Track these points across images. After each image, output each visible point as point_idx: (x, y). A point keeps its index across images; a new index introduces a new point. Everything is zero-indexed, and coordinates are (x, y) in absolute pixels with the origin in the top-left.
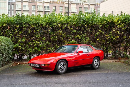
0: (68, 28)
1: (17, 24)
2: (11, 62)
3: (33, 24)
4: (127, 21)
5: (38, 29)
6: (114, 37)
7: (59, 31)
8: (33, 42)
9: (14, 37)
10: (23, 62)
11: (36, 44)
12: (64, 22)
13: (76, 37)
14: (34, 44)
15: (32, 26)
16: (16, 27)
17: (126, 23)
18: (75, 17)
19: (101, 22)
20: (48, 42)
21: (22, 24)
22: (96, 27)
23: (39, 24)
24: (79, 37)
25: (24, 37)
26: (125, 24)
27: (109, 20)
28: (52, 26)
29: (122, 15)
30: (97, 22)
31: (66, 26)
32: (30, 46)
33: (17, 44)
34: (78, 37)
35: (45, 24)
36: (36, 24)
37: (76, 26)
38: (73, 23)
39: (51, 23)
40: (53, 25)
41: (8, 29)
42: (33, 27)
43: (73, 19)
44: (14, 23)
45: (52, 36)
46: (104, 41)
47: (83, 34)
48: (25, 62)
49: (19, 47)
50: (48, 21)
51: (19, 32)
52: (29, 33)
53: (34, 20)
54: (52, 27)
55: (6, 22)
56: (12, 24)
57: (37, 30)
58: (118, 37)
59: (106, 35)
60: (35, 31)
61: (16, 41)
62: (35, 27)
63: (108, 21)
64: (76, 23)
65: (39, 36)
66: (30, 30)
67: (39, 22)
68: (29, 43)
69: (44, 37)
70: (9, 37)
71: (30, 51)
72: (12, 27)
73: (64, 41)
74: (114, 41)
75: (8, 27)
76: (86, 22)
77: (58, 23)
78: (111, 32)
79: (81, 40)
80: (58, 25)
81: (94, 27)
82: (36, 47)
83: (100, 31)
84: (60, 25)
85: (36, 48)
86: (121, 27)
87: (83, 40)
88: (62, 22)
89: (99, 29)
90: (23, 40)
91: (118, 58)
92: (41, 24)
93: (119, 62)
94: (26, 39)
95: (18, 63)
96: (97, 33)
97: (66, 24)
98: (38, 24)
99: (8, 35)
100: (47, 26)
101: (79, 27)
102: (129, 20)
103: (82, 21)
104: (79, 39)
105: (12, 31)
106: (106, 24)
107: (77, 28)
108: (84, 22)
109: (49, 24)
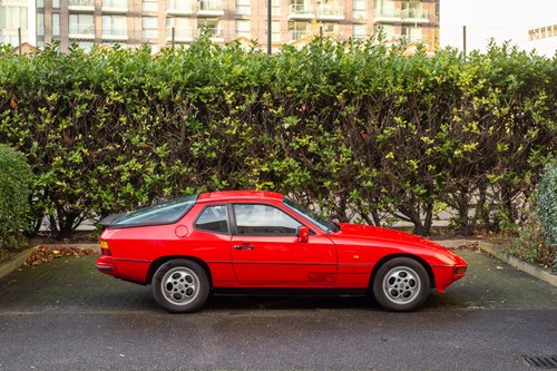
0: (266, 108)
1: (50, 90)
2: (26, 247)
3: (116, 90)
4: (511, 82)
5: (136, 111)
6: (456, 147)
7: (226, 120)
8: (118, 163)
9: (35, 144)
10: (74, 246)
11: (130, 171)
12: (249, 80)
13: (298, 143)
14: (122, 170)
15: (114, 96)
16: (43, 102)
17: (510, 87)
18: (292, 61)
19: (404, 85)
20: (178, 167)
21: (72, 89)
22: (384, 103)
23: (141, 90)
24: (311, 144)
25: (79, 141)
26: (504, 92)
27: (438, 75)
28: (198, 99)
29: (492, 54)
30: (387, 83)
31: (258, 99)
32: (103, 180)
33: (51, 173)
34: (307, 146)
35: (167, 91)
36: (130, 90)
37: (299, 98)
38: (286, 86)
39: (192, 84)
40: (201, 94)
41: (12, 109)
42: (117, 102)
43: (287, 70)
44: (37, 83)
45: (197, 140)
46: (414, 163)
47: (326, 134)
48: (83, 247)
49: (59, 183)
50: (179, 78)
51: (59, 123)
52: (100, 126)
53: (121, 71)
54: (199, 103)
55: (4, 79)
57: (135, 115)
58: (473, 146)
59: (425, 139)
60: (123, 119)
61: (47, 160)
62: (126, 101)
63: (435, 80)
64: (297, 87)
65: (144, 139)
66: (106, 111)
67: (142, 79)
68: (99, 168)
69: (165, 145)
70: (14, 141)
71: (106, 199)
72: (26, 99)
73: (250, 161)
74: (456, 160)
75: (13, 102)
76: (339, 84)
77: (222, 86)
78: (442, 127)
79: (318, 160)
80: (220, 93)
81: (373, 103)
82: (129, 185)
83: (398, 119)
84: (232, 94)
85: (129, 188)
86: (486, 105)
87: (326, 156)
88: (241, 81)
89: (394, 110)
90: (76, 157)
91: (473, 234)
92: (152, 91)
93: (475, 249)
94: (85, 151)
95: (56, 252)
96: (384, 128)
97: (256, 88)
98: (136, 88)
99: (9, 135)
100: (178, 97)
102: (519, 79)
103: (324, 79)
104: (310, 155)
105: (30, 117)
106: (424, 92)
107: (304, 108)
108: (330, 84)
109: (184, 91)
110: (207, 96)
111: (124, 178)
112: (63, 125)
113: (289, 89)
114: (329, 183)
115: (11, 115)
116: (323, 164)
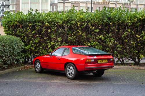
0: (89, 27)
1: (30, 23)
2: (23, 65)
3: (47, 22)
5: (53, 28)
7: (78, 30)
8: (48, 43)
9: (26, 37)
11: (51, 45)
12: (84, 19)
13: (99, 37)
14: (49, 45)
15: (47, 24)
16: (28, 26)
19: (131, 20)
21: (36, 22)
22: (125, 26)
23: (54, 23)
24: (103, 38)
25: (37, 37)
28: (70, 25)
30: (125, 19)
31: (87, 25)
32: (44, 48)
33: (30, 45)
34: (101, 38)
35: (61, 23)
36: (51, 23)
37: (99, 24)
38: (95, 21)
39: (69, 21)
40: (71, 23)
41: (20, 28)
42: (48, 26)
44: (27, 21)
45: (69, 36)
46: (134, 43)
47: (107, 34)
49: (32, 48)
50: (65, 19)
52: (43, 32)
54: (70, 26)
55: (18, 20)
56: (24, 22)
59: (137, 36)
60: (49, 31)
61: (29, 42)
62: (50, 26)
63: (140, 18)
64: (98, 21)
65: (55, 36)
66: (45, 28)
67: (55, 20)
68: (43, 44)
69: (61, 38)
71: (44, 53)
72: (24, 25)
73: (85, 43)
75: (21, 26)
76: (111, 20)
77: (77, 21)
78: (143, 32)
79: (105, 42)
80: (76, 23)
81: (121, 26)
82: (51, 49)
83: (129, 30)
84: (80, 23)
87: (107, 41)
88: (82, 20)
89: (127, 28)
90: (37, 41)
92: (57, 23)
94: (39, 39)
95: (31, 67)
96: (125, 33)
97: (86, 21)
99: (19, 35)
100: (64, 24)
101: (102, 25)
103: (106, 19)
106: (137, 22)
107: (100, 27)
108: (108, 20)
109: (66, 23)
110: (73, 24)
111: (49, 47)
112: (33, 32)
113: (96, 21)
114: (108, 49)
115: (20, 30)
116: (106, 44)
